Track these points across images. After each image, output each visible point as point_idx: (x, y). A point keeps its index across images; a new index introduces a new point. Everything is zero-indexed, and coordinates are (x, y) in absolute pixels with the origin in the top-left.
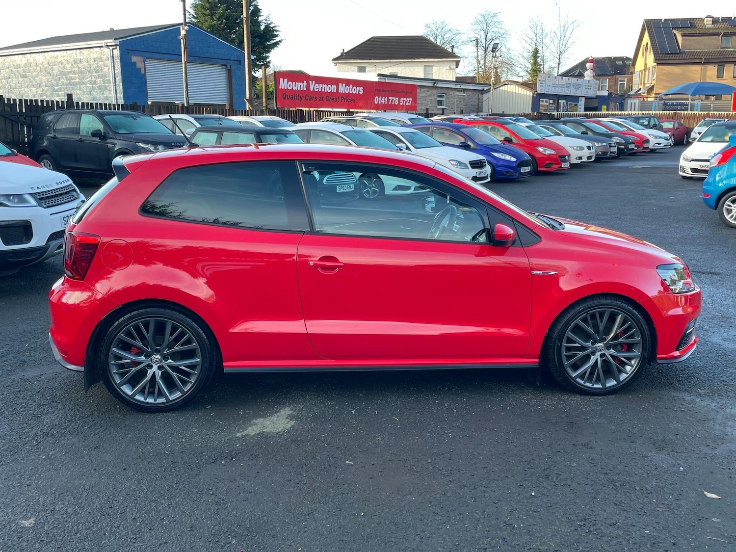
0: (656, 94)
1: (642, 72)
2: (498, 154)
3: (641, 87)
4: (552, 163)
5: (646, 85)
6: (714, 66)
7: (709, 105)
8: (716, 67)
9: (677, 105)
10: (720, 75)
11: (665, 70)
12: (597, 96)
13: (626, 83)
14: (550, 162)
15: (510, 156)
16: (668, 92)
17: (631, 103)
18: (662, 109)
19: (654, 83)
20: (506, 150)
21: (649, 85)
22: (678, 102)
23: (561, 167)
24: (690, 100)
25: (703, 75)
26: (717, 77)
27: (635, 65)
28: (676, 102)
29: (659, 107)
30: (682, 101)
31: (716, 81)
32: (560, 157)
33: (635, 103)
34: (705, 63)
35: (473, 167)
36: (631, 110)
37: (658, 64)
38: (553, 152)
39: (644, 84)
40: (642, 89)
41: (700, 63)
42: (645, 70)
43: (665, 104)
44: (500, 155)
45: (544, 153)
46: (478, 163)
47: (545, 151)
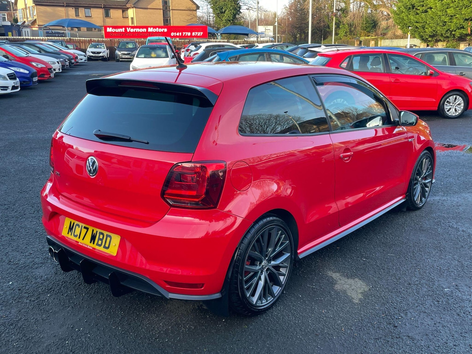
0: (38, 25)
1: (24, 10)
2: (14, 68)
3: (25, 20)
4: (44, 74)
5: (29, 19)
6: (73, 9)
7: (75, 34)
8: (74, 9)
9: (55, 33)
10: (77, 15)
11: (41, 9)
12: (3, 25)
13: (6, 16)
14: (42, 73)
15: (23, 70)
16: (49, 24)
17: (25, 31)
18: (46, 36)
19: (35, 18)
20: (18, 65)
21: (31, 19)
22: (56, 31)
23: (50, 77)
24: (67, 30)
25: (67, 14)
26: (76, 16)
27: (17, 4)
28: (54, 31)
29: (44, 34)
30: (57, 31)
31: (75, 18)
32: (49, 69)
33: (28, 31)
34: (66, 6)
35: (10, 79)
36: (26, 36)
37: (35, 4)
38: (43, 66)
39: (27, 18)
40: (26, 22)
41: (63, 6)
42: (26, 8)
43: (47, 33)
44: (16, 69)
45: (37, 66)
46: (12, 76)
47: (37, 65)
